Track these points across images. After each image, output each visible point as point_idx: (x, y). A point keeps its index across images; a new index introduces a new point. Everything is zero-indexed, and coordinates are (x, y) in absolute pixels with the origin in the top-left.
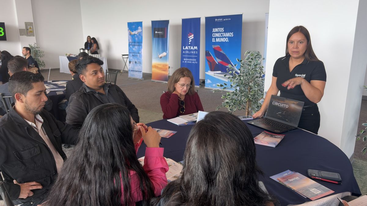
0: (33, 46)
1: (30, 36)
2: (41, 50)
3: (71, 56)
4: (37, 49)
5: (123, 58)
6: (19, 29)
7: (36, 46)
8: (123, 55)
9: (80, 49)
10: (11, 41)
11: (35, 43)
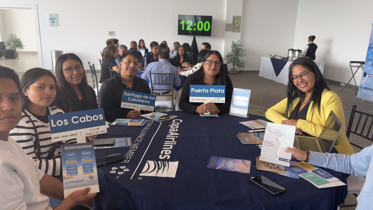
0: (236, 44)
1: (235, 32)
2: (243, 48)
3: (276, 57)
4: (240, 47)
5: (351, 66)
6: (226, 24)
7: (239, 43)
8: (352, 62)
9: (289, 50)
10: (216, 36)
11: (239, 40)
